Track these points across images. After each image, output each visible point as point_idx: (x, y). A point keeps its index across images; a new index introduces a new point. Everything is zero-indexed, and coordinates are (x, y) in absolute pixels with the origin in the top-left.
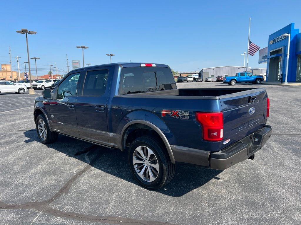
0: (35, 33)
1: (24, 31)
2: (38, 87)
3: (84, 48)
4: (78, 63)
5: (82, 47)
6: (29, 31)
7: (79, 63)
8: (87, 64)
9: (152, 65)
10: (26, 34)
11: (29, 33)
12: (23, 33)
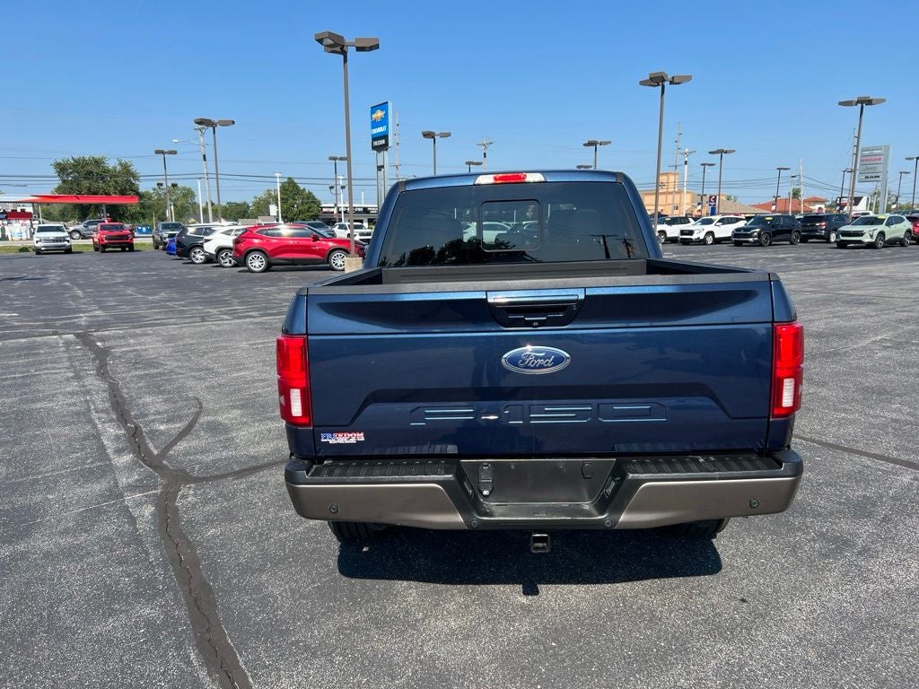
0: (688, 78)
1: (657, 80)
2: (694, 237)
3: (869, 102)
4: (882, 157)
5: (858, 102)
6: (670, 77)
7: (886, 155)
8: (912, 159)
10: (663, 87)
11: (671, 83)
12: (654, 86)
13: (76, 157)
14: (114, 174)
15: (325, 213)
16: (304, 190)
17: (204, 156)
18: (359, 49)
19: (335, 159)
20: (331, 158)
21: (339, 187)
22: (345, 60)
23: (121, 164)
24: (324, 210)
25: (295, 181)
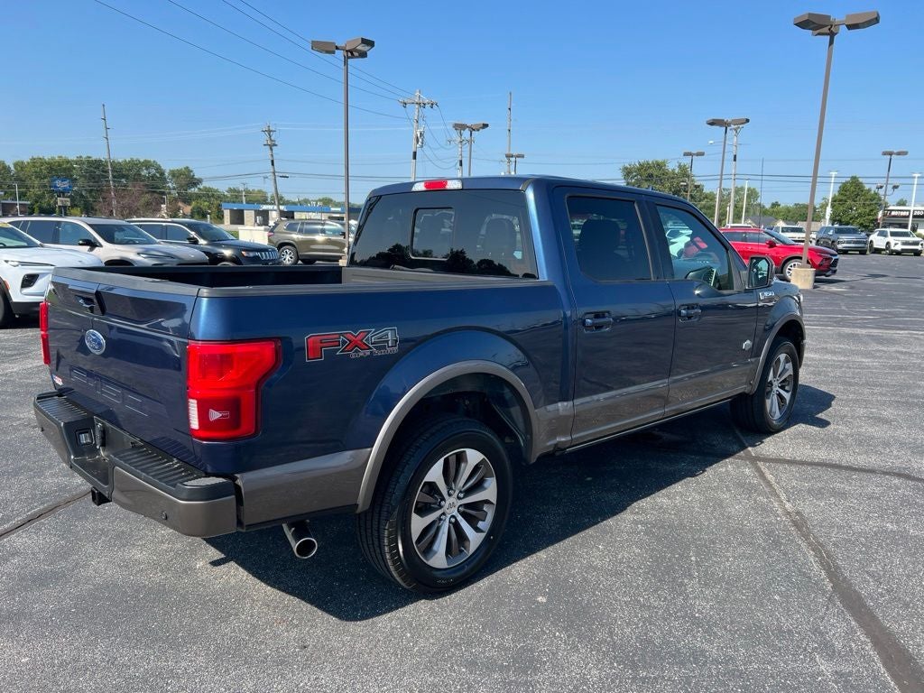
9: (445, 185)
13: (642, 161)
14: (673, 176)
15: (894, 216)
16: (869, 190)
17: (735, 156)
18: (850, 27)
19: (891, 154)
20: (885, 154)
21: (890, 187)
22: (831, 42)
23: (680, 166)
24: (893, 213)
25: (860, 180)
